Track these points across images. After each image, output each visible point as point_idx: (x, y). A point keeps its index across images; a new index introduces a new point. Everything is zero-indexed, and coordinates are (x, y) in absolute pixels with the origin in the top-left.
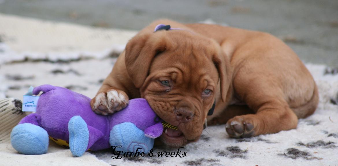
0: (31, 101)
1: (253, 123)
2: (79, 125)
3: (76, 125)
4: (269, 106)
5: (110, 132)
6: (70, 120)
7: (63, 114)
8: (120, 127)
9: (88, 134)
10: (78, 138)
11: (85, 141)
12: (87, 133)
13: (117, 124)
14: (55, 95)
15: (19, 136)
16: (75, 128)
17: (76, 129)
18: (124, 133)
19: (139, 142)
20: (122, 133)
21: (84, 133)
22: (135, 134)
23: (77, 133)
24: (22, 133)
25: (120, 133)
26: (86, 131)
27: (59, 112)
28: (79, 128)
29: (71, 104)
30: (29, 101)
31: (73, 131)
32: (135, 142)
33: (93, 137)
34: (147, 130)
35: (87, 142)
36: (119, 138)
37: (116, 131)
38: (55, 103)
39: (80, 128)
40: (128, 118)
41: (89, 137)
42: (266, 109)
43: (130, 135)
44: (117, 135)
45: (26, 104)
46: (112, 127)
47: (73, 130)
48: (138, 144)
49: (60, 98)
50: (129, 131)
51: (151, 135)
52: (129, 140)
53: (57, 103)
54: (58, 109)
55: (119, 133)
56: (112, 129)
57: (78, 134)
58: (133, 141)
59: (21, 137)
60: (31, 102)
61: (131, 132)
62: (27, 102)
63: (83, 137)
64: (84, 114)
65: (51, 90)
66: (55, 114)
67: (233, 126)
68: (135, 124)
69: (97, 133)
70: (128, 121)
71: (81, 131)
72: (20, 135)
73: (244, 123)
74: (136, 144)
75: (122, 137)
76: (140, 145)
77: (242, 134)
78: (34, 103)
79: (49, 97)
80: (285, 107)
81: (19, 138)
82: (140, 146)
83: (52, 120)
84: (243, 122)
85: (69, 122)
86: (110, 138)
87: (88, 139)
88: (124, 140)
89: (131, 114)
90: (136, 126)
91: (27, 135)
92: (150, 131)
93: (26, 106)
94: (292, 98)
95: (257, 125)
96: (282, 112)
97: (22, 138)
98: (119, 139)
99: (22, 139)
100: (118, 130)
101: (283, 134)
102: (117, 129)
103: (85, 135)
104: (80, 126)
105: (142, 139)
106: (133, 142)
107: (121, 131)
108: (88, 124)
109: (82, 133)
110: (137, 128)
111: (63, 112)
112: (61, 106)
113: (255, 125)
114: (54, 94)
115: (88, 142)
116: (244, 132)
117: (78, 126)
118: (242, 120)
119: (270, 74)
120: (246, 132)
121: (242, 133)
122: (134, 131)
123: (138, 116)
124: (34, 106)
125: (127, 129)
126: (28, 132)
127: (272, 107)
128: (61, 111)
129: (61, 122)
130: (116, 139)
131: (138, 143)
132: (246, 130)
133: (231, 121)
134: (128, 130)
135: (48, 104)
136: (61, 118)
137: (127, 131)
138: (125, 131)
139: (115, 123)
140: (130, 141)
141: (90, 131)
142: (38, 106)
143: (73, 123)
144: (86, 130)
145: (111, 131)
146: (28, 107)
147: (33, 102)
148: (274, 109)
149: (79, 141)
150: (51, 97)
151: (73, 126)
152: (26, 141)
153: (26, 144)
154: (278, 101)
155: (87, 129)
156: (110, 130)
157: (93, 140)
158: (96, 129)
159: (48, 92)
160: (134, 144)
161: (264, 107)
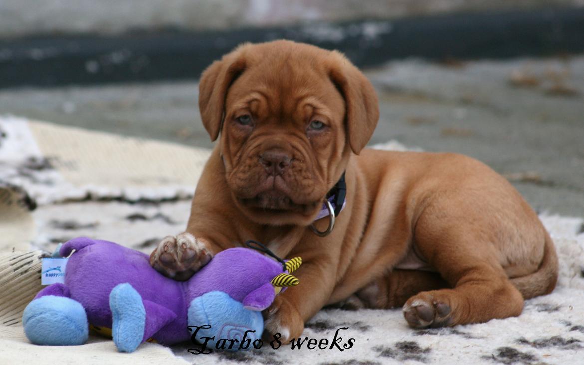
0: (55, 267)
1: (450, 302)
2: (126, 298)
3: (122, 298)
4: (475, 275)
5: (187, 312)
6: (113, 291)
7: (105, 284)
8: (202, 301)
9: (143, 314)
10: (126, 320)
11: (139, 327)
12: (141, 312)
13: (196, 297)
14: (91, 253)
15: (37, 319)
16: (120, 303)
17: (121, 305)
18: (210, 310)
19: (236, 323)
20: (206, 310)
21: (136, 312)
22: (227, 310)
23: (124, 312)
24: (41, 313)
25: (203, 310)
26: (140, 309)
27: (98, 281)
28: (126, 303)
29: (118, 266)
30: (52, 267)
31: (117, 309)
32: (229, 325)
33: (153, 319)
34: (246, 298)
35: (142, 327)
36: (201, 319)
37: (195, 307)
38: (90, 266)
39: (128, 304)
40: (214, 284)
41: (145, 318)
42: (470, 280)
43: (219, 313)
44: (198, 315)
45: (48, 273)
46: (189, 302)
47: (117, 307)
48: (234, 327)
49: (99, 258)
50: (218, 305)
51: (254, 306)
52: (219, 321)
53: (94, 265)
54: (97, 275)
55: (200, 311)
56: (190, 306)
57: (125, 314)
58: (225, 322)
59: (39, 321)
60: (55, 269)
61: (221, 307)
62: (48, 269)
63: (134, 319)
64: (141, 282)
65: (87, 245)
66: (92, 285)
67: (416, 307)
68: (226, 292)
69: (162, 313)
70: (215, 289)
71: (130, 308)
72: (38, 317)
73: (435, 303)
74: (231, 327)
75: (207, 316)
76: (238, 328)
77: (431, 322)
78: (60, 269)
79: (82, 257)
80: (502, 278)
81: (38, 323)
82: (238, 330)
83: (86, 295)
84: (432, 301)
85: (111, 295)
86: (188, 320)
87: (144, 323)
88: (210, 322)
89: (218, 276)
90: (228, 296)
91: (49, 315)
92: (251, 299)
93: (47, 275)
94: (513, 260)
95: (458, 307)
96: (497, 284)
97: (43, 321)
98: (201, 321)
99: (42, 323)
100: (200, 306)
101: (495, 324)
102: (198, 304)
103: (138, 316)
104: (128, 301)
105: (241, 318)
106: (226, 324)
107: (205, 307)
108: (144, 297)
109: (133, 311)
110: (231, 299)
111: (104, 280)
112: (101, 271)
113: (454, 307)
114: (90, 251)
115: (144, 327)
116: (434, 318)
117: (125, 300)
118: (432, 297)
119: (474, 220)
120: (439, 319)
121: (430, 320)
122: (225, 305)
123: (230, 278)
124: (61, 274)
125: (213, 302)
126: (50, 311)
127: (480, 277)
128: (101, 280)
129: (102, 298)
130: (197, 322)
131: (234, 325)
132: (437, 314)
133: (413, 300)
134: (216, 304)
135: (80, 269)
136: (101, 291)
137: (215, 306)
138: (210, 307)
139: (194, 295)
140: (221, 322)
141: (148, 309)
142: (66, 274)
143: (117, 296)
144: (140, 306)
145: (189, 310)
146: (50, 277)
147: (58, 268)
148: (483, 280)
149: (127, 326)
150: (84, 258)
151: (116, 300)
152: (49, 325)
153: (50, 330)
154: (491, 268)
155: (143, 305)
156: (187, 308)
157: (153, 324)
158: (160, 307)
159: (81, 250)
160: (228, 328)
161: (467, 277)
